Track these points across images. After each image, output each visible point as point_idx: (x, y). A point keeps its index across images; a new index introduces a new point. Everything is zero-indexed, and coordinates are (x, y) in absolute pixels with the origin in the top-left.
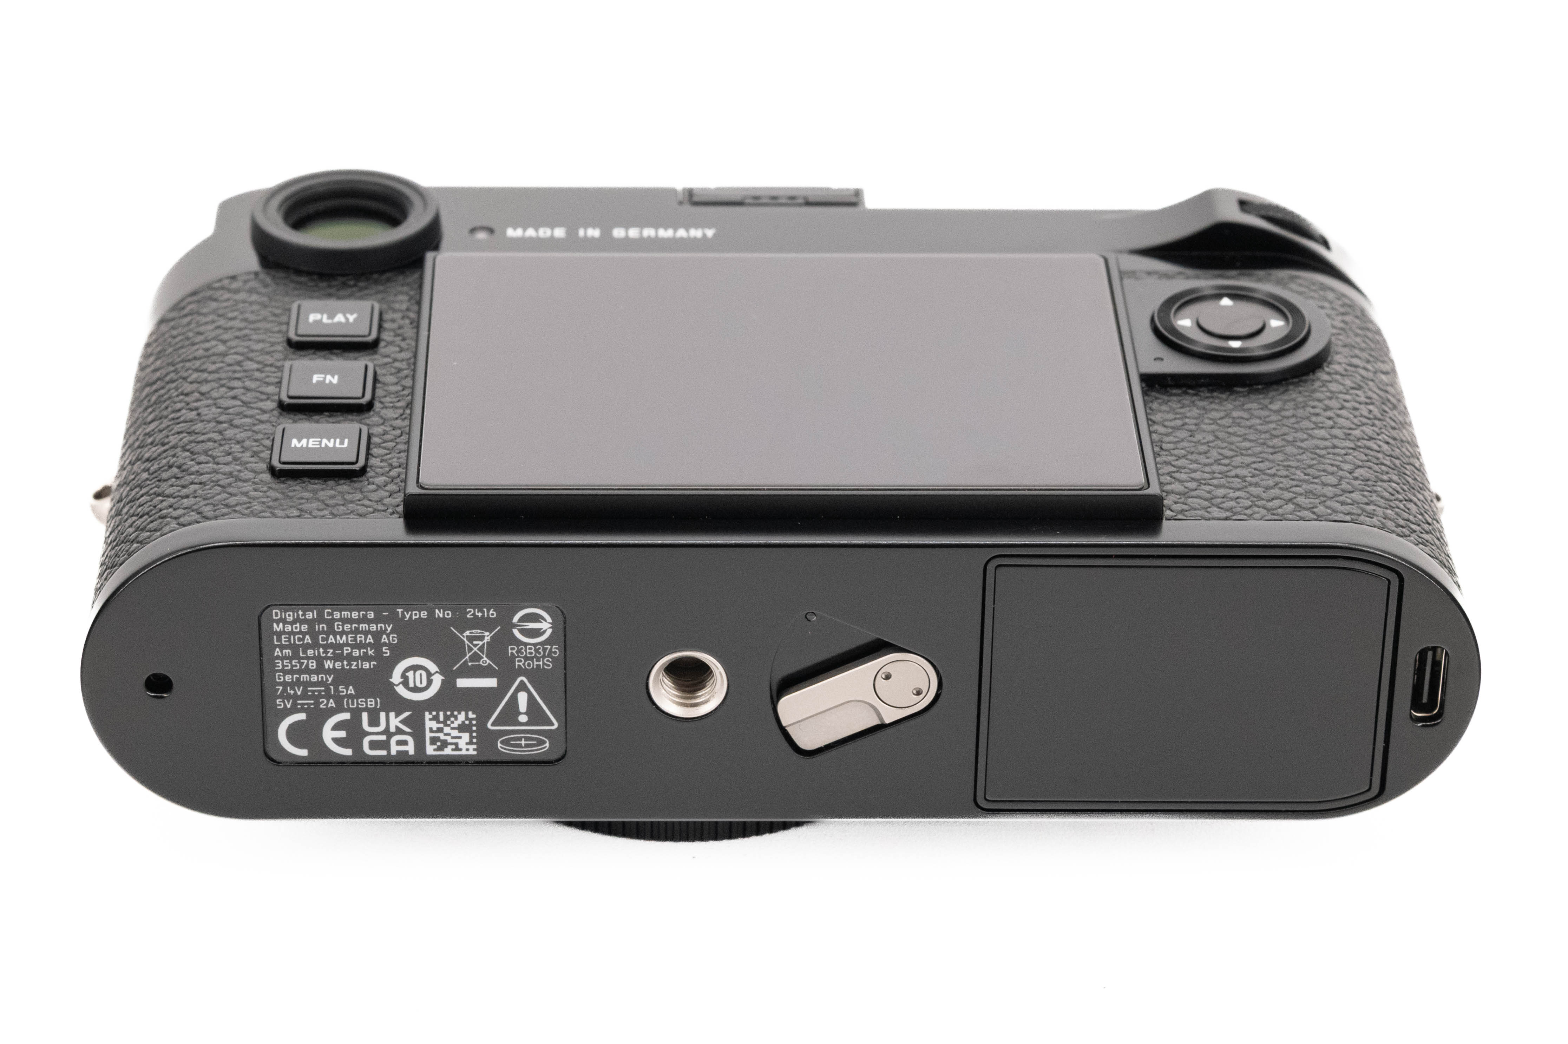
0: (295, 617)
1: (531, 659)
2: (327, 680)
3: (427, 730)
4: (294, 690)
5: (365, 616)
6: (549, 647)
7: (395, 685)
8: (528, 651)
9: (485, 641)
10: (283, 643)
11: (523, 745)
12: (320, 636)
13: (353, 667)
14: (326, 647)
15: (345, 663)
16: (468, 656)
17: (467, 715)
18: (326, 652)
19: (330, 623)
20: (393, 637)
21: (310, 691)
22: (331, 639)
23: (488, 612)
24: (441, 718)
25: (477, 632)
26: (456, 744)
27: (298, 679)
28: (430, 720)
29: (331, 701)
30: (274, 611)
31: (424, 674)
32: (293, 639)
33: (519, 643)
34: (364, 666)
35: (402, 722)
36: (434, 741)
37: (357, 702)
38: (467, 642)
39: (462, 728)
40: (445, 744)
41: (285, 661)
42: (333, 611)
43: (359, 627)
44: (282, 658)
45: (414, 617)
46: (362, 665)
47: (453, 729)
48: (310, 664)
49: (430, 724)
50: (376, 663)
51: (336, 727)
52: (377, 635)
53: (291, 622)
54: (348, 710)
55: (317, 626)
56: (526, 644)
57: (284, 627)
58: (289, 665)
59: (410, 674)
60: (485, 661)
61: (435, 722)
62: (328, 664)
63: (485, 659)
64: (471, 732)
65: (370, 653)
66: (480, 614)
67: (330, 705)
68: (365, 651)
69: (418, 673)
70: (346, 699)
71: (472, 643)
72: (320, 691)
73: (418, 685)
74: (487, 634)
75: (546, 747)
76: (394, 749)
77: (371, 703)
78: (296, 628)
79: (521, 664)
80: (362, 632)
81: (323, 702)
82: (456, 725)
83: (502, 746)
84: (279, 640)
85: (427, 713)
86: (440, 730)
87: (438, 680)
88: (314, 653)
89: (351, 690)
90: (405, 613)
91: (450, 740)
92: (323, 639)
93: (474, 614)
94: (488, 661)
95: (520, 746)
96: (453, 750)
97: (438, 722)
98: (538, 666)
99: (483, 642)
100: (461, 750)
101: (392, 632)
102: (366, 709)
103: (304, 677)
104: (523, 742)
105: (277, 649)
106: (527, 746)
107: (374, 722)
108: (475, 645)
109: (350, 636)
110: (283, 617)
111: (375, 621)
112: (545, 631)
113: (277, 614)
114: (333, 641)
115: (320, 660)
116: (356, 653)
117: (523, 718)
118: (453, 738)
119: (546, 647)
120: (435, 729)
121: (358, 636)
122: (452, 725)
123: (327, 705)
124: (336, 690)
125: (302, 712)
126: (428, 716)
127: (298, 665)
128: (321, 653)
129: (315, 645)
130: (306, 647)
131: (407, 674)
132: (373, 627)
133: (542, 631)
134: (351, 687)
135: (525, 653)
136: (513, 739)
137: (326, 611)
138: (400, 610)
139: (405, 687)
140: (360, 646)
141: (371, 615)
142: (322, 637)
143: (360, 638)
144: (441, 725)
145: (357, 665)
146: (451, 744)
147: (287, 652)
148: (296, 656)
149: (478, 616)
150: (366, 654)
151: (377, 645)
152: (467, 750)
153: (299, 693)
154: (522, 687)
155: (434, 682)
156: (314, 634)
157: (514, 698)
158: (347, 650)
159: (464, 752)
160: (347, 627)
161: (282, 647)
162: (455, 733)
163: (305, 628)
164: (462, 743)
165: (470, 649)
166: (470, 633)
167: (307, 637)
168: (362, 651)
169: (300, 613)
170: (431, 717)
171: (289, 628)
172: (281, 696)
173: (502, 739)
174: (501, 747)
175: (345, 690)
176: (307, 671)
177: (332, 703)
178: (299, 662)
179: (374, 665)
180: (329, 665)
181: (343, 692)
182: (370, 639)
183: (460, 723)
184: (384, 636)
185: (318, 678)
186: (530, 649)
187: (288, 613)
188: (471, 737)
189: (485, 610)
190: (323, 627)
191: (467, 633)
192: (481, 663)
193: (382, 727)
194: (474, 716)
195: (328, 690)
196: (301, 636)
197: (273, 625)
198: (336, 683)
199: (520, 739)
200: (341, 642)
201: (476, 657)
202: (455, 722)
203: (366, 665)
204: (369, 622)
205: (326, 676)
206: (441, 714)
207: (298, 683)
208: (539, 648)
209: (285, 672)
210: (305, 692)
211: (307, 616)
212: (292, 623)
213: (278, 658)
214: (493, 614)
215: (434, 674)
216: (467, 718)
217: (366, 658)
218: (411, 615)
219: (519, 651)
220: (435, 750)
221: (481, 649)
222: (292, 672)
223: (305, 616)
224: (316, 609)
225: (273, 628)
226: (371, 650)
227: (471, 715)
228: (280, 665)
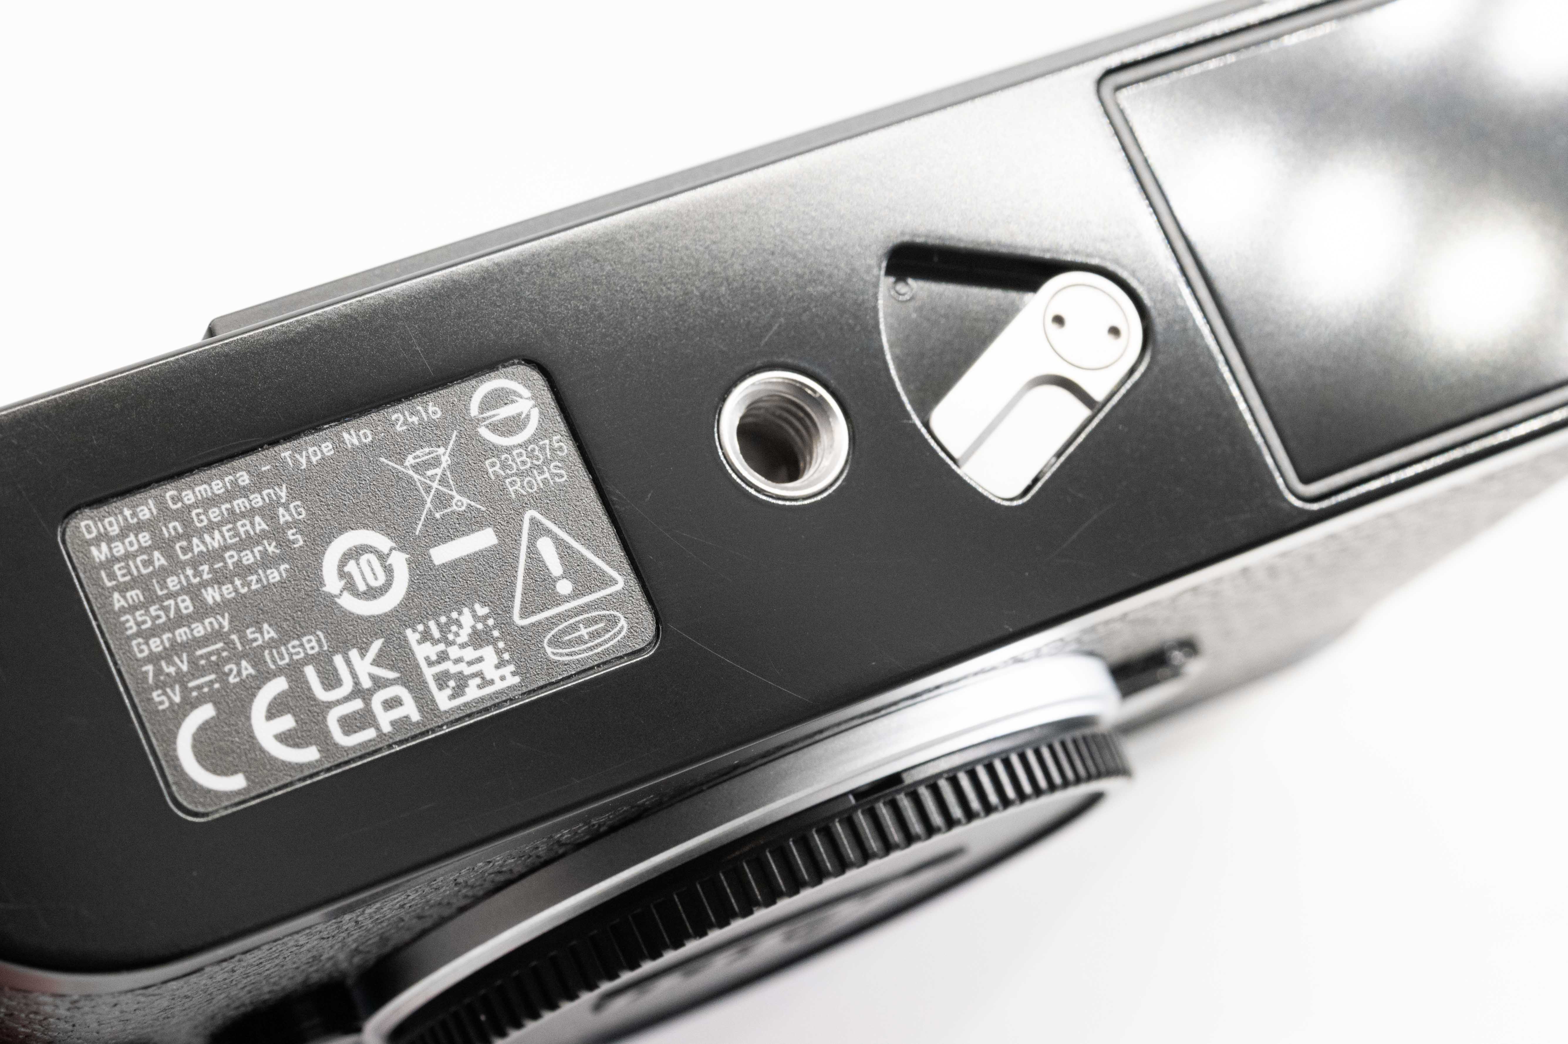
0: (122, 524)
1: (528, 472)
2: (221, 626)
3: (423, 664)
4: (174, 664)
5: (235, 483)
6: (547, 442)
7: (336, 596)
8: (518, 460)
9: (444, 465)
10: (121, 580)
11: (587, 637)
12: (177, 547)
13: (254, 587)
14: (195, 564)
15: (238, 582)
16: (429, 500)
17: (473, 611)
18: (198, 574)
19: (184, 515)
20: (296, 507)
21: (201, 657)
22: (198, 547)
23: (426, 411)
24: (436, 634)
25: (423, 454)
26: (479, 674)
27: (173, 641)
28: (419, 642)
29: (244, 663)
30: (83, 524)
31: (372, 557)
32: (138, 566)
33: (496, 450)
34: (270, 577)
35: (376, 663)
36: (442, 680)
37: (287, 649)
38: (416, 477)
39: (478, 639)
40: (462, 682)
41: (138, 613)
42: (179, 491)
43: (233, 507)
44: (133, 609)
45: (314, 460)
46: (267, 577)
47: (463, 646)
48: (182, 606)
49: (423, 652)
50: (288, 566)
51: (272, 713)
52: (269, 512)
53: (117, 536)
54: (280, 671)
55: (164, 529)
56: (508, 450)
57: (110, 549)
58: (148, 619)
59: (351, 567)
60: (460, 502)
61: (428, 644)
62: (211, 595)
63: (457, 497)
64: (494, 642)
65: (271, 549)
66: (415, 419)
67: (245, 673)
68: (260, 548)
69: (364, 559)
70: (267, 652)
71: (424, 475)
72: (218, 652)
73: (374, 584)
74: (441, 450)
75: (622, 627)
76: (385, 720)
77: (311, 644)
78: (131, 544)
79: (516, 487)
80: (243, 515)
81: (231, 670)
82: (464, 638)
83: (555, 651)
84: (112, 576)
85: (409, 632)
86: (443, 657)
87: (399, 561)
88: (180, 582)
89: (269, 632)
90: (297, 456)
91: (468, 671)
92: (184, 550)
93: (405, 422)
94: (466, 501)
95: (580, 640)
96: (479, 687)
97: (435, 642)
98: (545, 482)
99: (442, 466)
100: (492, 682)
101: (292, 497)
102: (309, 659)
103: (182, 634)
104: (584, 632)
105: (116, 595)
106: (593, 635)
107: (331, 680)
108: (432, 478)
109: (224, 529)
110: (102, 530)
111: (258, 486)
112: (528, 416)
113: (88, 527)
114: (203, 548)
115: (194, 592)
116: (248, 558)
117: (564, 587)
118: (470, 663)
119: (541, 443)
120: (434, 658)
121: (239, 524)
122: (459, 640)
123: (239, 673)
124: (242, 638)
125: (205, 702)
126: (412, 637)
127: (161, 613)
128: (191, 578)
129: (175, 566)
130: (162, 574)
131: (346, 569)
132: (257, 500)
133: (523, 416)
134: (266, 626)
135: (514, 465)
136: (564, 632)
137: (168, 495)
138: (287, 454)
139: (353, 595)
140: (246, 543)
141: (244, 479)
142: (181, 547)
143: (243, 527)
144: (441, 647)
145: (259, 581)
146: (474, 675)
147: (135, 595)
148: (151, 599)
149: (413, 423)
150: (264, 553)
151: (276, 532)
152: (503, 678)
153: (185, 668)
154: (538, 530)
155: (395, 567)
156: (165, 546)
157: (534, 555)
158: (232, 557)
159: (499, 685)
160: (214, 514)
161: (123, 589)
162: (469, 653)
163: (145, 538)
164: (488, 668)
165: (428, 489)
166: (415, 458)
167: (156, 554)
168: (256, 550)
169: (127, 512)
170: (417, 636)
171: (119, 549)
172: (160, 685)
173: (549, 636)
174: (554, 654)
175: (257, 635)
176: (181, 620)
177: (247, 669)
178: (162, 608)
179: (286, 570)
180: (213, 597)
181: (255, 640)
182: (260, 524)
183: (470, 631)
184: (281, 510)
185: (205, 628)
186: (520, 455)
187: (106, 521)
188: (499, 652)
189: (419, 408)
190: (175, 529)
191: (410, 460)
192: (455, 507)
193: (347, 686)
194: (486, 610)
195: (229, 644)
196: (145, 557)
197: (90, 552)
198: (238, 627)
199: (574, 628)
200: (216, 545)
201: (442, 501)
202: (461, 632)
203: (274, 576)
204: (245, 492)
205: (216, 619)
206: (432, 624)
207: (174, 649)
208: (533, 450)
209: (147, 635)
210: (193, 662)
211: (140, 515)
212: (122, 535)
213: (123, 611)
214: (434, 413)
215: (388, 555)
216: (475, 616)
217: (267, 562)
218: (308, 457)
219: (504, 467)
220: (453, 697)
221: (443, 481)
222: (155, 632)
223: (137, 516)
224: (150, 497)
225: (94, 558)
226: (270, 545)
227: (482, 611)
228: (131, 623)
